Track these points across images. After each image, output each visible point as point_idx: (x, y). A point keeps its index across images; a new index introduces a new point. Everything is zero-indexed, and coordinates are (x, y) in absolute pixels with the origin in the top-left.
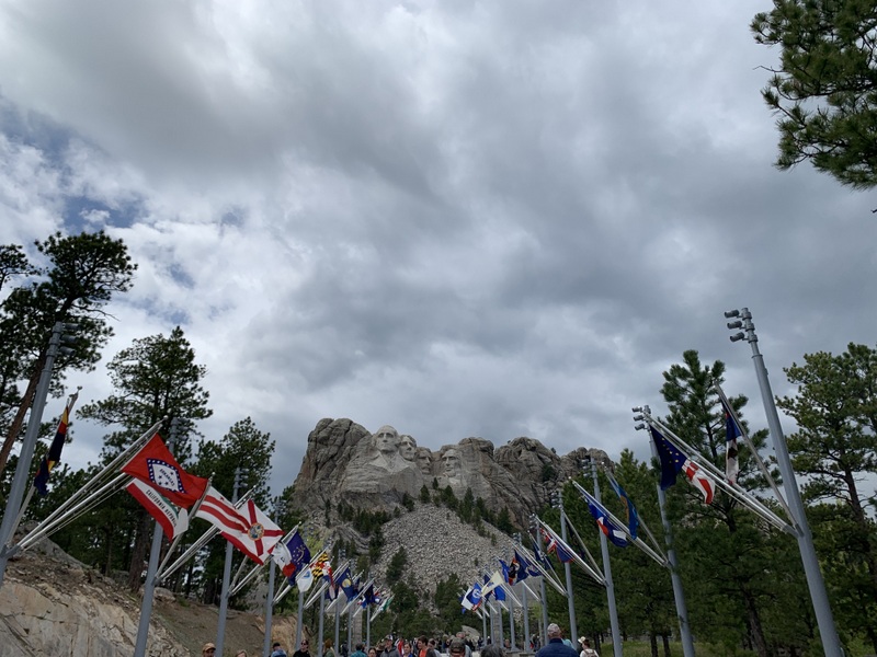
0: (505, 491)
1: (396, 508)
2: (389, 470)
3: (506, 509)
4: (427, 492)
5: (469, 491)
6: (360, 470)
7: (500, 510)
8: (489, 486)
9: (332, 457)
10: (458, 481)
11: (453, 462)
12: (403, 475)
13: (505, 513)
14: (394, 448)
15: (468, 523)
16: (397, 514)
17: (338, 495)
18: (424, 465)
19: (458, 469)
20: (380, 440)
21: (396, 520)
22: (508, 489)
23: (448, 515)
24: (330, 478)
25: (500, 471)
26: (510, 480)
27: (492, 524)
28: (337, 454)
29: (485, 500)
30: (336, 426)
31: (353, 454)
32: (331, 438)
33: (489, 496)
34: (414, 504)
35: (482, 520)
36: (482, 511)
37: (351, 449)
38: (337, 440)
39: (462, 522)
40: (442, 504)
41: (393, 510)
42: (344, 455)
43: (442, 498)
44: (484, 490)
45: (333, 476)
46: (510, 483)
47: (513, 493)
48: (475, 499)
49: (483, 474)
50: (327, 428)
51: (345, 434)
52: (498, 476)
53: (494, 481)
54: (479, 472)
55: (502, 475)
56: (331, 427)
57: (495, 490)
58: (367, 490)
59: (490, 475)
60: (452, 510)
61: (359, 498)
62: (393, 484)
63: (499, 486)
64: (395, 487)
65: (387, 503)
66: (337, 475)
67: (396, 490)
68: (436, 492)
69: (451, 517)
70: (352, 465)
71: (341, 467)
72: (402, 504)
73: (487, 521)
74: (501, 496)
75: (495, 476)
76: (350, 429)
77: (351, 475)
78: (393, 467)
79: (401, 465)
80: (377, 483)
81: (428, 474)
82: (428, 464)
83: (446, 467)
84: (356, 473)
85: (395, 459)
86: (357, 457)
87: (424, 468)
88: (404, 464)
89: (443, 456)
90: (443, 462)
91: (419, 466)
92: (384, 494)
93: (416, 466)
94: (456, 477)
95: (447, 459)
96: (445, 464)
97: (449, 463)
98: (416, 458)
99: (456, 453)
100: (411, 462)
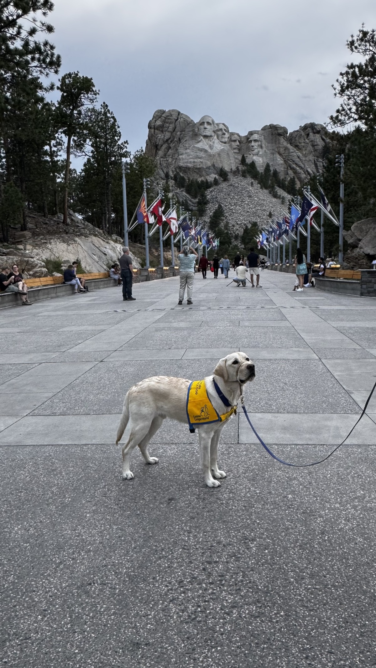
0: (294, 166)
1: (215, 178)
2: (209, 151)
3: (294, 178)
5: (268, 166)
6: (188, 151)
7: (289, 179)
8: (282, 162)
9: (167, 140)
10: (261, 159)
11: (257, 144)
12: (219, 154)
13: (293, 181)
14: (213, 134)
15: (266, 188)
16: (216, 182)
17: (174, 169)
18: (235, 147)
20: (202, 127)
21: (215, 187)
22: (296, 164)
23: (252, 183)
24: (167, 156)
25: (291, 151)
26: (298, 157)
27: (283, 189)
28: (170, 138)
29: (279, 173)
30: (168, 116)
31: (183, 138)
32: (165, 126)
33: (282, 169)
34: (228, 175)
35: (276, 187)
36: (276, 180)
37: (180, 135)
38: (170, 127)
39: (261, 188)
40: (248, 176)
41: (213, 180)
42: (175, 139)
43: (248, 172)
44: (278, 165)
45: (169, 155)
46: (298, 159)
47: (299, 167)
48: (272, 172)
49: (279, 153)
50: (161, 118)
51: (175, 123)
52: (290, 154)
53: (286, 158)
54: (275, 151)
55: (292, 154)
56: (165, 117)
57: (287, 165)
59: (284, 154)
60: (255, 180)
61: (189, 171)
63: (290, 162)
65: (209, 175)
66: (172, 154)
68: (243, 167)
69: (254, 185)
71: (174, 148)
72: (219, 175)
73: (280, 188)
74: (291, 169)
75: (287, 154)
76: (179, 118)
77: (182, 154)
78: (212, 149)
79: (218, 146)
80: (201, 160)
81: (238, 153)
82: (238, 146)
83: (251, 148)
84: (186, 153)
85: (214, 143)
86: (186, 141)
87: (234, 149)
88: (220, 146)
89: (249, 140)
90: (249, 144)
91: (231, 147)
92: (206, 168)
93: (229, 147)
94: (258, 155)
95: (253, 141)
96: (251, 146)
97: (254, 145)
98: (229, 141)
99: (259, 137)
100: (225, 144)
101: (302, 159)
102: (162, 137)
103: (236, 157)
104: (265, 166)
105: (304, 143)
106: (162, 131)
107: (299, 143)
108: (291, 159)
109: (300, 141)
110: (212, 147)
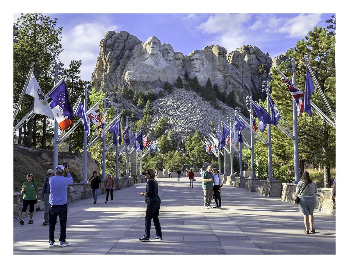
0: (233, 81)
1: (161, 92)
2: (155, 67)
3: (233, 92)
4: (181, 81)
5: (209, 81)
7: (229, 92)
8: (222, 78)
9: (117, 58)
10: (202, 75)
11: (199, 62)
12: (164, 70)
13: (232, 95)
14: (159, 53)
15: (208, 101)
16: (161, 95)
17: (122, 83)
18: (179, 64)
19: (202, 67)
21: (160, 99)
22: (235, 80)
23: (195, 96)
24: (115, 71)
25: (230, 68)
26: (237, 74)
27: (224, 102)
28: (120, 55)
29: (219, 87)
30: (118, 37)
31: (131, 56)
32: (115, 45)
33: (222, 84)
34: (172, 89)
35: (216, 99)
36: (217, 94)
37: (129, 53)
38: (120, 46)
39: (203, 100)
40: (191, 89)
41: (159, 92)
42: (124, 56)
43: (191, 86)
44: (219, 80)
46: (237, 76)
47: (238, 82)
48: (213, 86)
49: (219, 70)
50: (112, 38)
51: (125, 42)
52: (229, 71)
53: (226, 75)
54: (216, 68)
55: (231, 71)
56: (115, 37)
57: (226, 80)
58: (141, 80)
59: (223, 71)
60: (197, 93)
61: (136, 85)
62: (158, 76)
63: (229, 78)
64: (160, 78)
65: (154, 88)
66: (121, 69)
67: (160, 80)
68: (187, 81)
69: (197, 98)
70: (131, 64)
71: (123, 64)
72: (164, 89)
73: (220, 100)
74: (230, 84)
75: (226, 71)
76: (128, 39)
79: (163, 63)
80: (148, 75)
81: (182, 70)
82: (182, 64)
83: (194, 65)
85: (159, 60)
88: (165, 63)
89: (192, 58)
90: (192, 62)
92: (152, 82)
93: (173, 65)
94: (200, 72)
95: (195, 60)
96: (193, 63)
97: (196, 63)
98: (174, 59)
99: (201, 56)
100: (170, 62)
101: (240, 75)
102: (113, 54)
103: (180, 73)
105: (242, 62)
106: (112, 49)
107: (237, 62)
108: (230, 75)
109: (238, 60)
110: (158, 64)
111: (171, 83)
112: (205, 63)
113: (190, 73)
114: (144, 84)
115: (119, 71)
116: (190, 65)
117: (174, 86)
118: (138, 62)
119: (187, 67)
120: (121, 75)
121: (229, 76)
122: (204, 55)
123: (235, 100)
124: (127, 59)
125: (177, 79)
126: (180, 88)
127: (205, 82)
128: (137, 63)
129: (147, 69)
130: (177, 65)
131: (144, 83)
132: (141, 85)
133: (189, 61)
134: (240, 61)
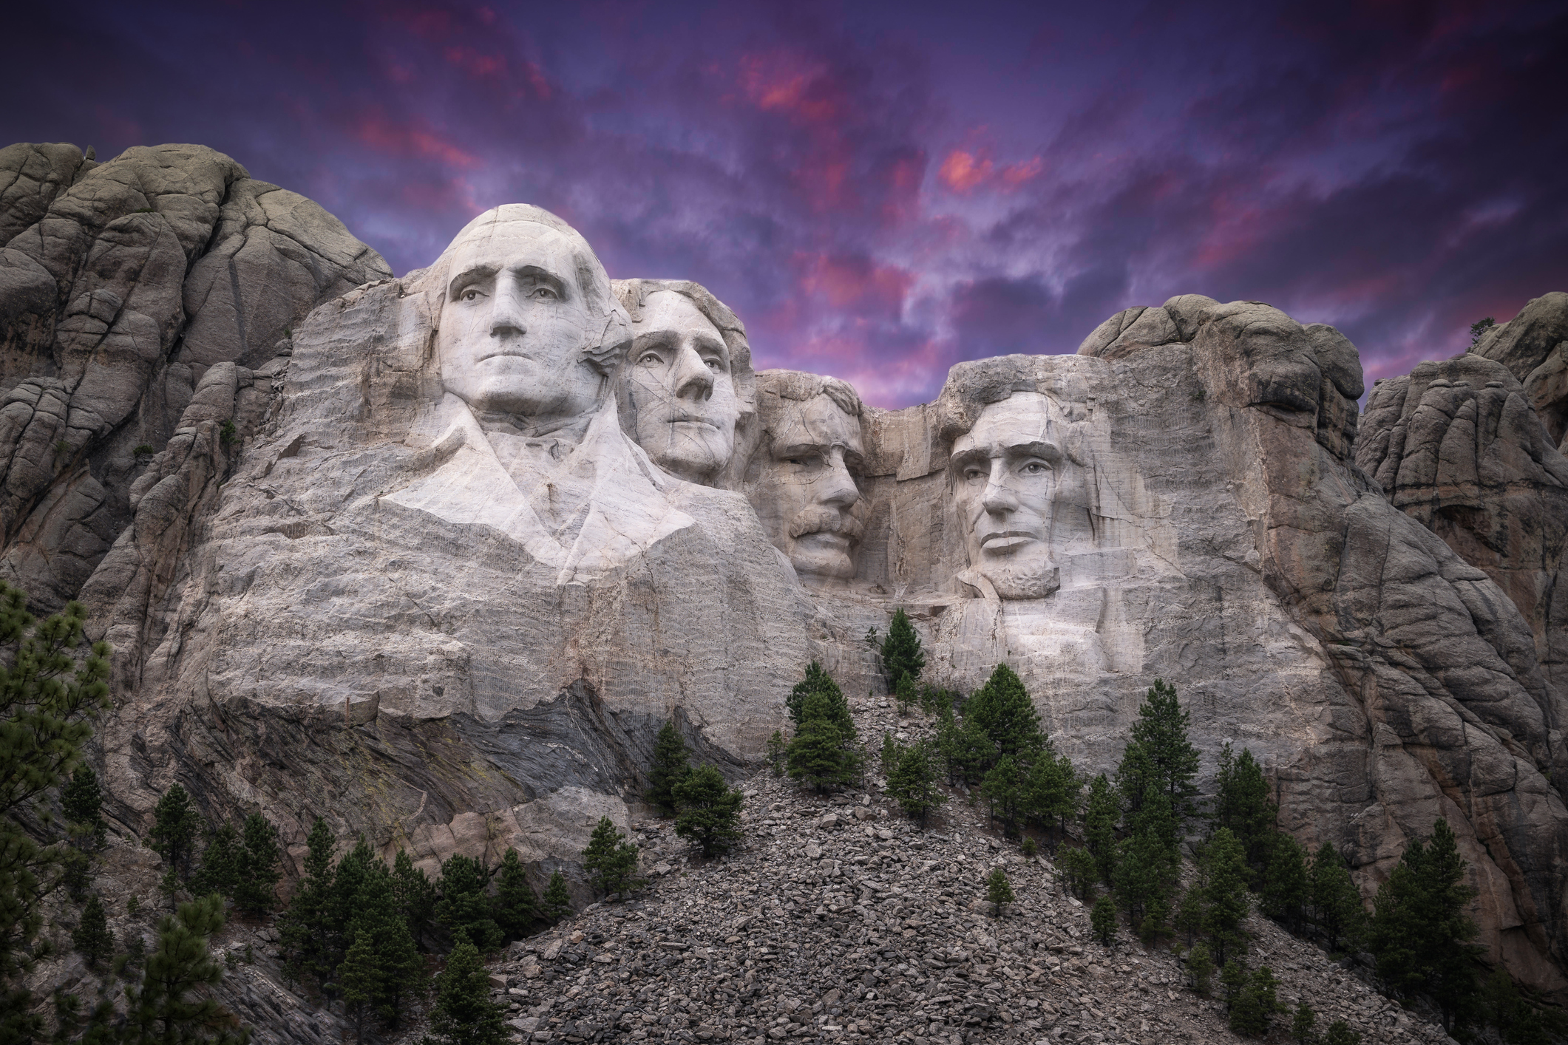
0: (1440, 709)
1: (603, 835)
2: (544, 549)
3: (1443, 836)
4: (837, 714)
6: (314, 547)
7: (1393, 845)
8: (1312, 670)
9: (99, 443)
10: (1079, 634)
11: (1036, 490)
14: (581, 386)
15: (1152, 940)
17: (155, 734)
19: (1081, 547)
21: (598, 916)
22: (1463, 695)
23: (999, 886)
24: (85, 603)
25: (1404, 558)
26: (1482, 625)
27: (1335, 950)
28: (129, 420)
29: (1284, 778)
30: (119, 206)
31: (261, 422)
32: (80, 303)
33: (1312, 737)
34: (736, 801)
35: (1254, 921)
36: (1257, 854)
37: (240, 387)
38: (131, 316)
39: (1103, 935)
40: (952, 807)
41: (583, 844)
42: (185, 432)
43: (953, 763)
44: (1275, 702)
45: (112, 592)
46: (1479, 646)
47: (1496, 718)
48: (1207, 770)
49: (1272, 582)
50: (50, 222)
51: (188, 273)
52: (1391, 598)
53: (1357, 634)
54: (1239, 561)
55: (1417, 589)
56: (80, 218)
57: (1361, 701)
58: (377, 698)
59: (1325, 588)
60: (1028, 853)
61: (320, 755)
62: (570, 652)
63: (1395, 673)
64: (593, 678)
65: (531, 794)
66: (142, 579)
67: (596, 703)
68: (904, 714)
69: (1024, 903)
70: (258, 512)
71: (169, 521)
72: (645, 800)
73: (1298, 933)
74: (1405, 746)
75: (1362, 595)
76: (228, 227)
77: (247, 583)
78: (574, 529)
79: (632, 508)
80: (454, 646)
81: (845, 578)
82: (843, 504)
83: (986, 525)
84: (289, 570)
85: (587, 469)
86: (295, 449)
87: (807, 535)
88: (654, 503)
89: (962, 446)
90: (964, 492)
91: (776, 516)
92: (507, 728)
93: (747, 521)
94: (1059, 602)
95: (997, 466)
96: (976, 506)
97: (1011, 500)
98: (752, 459)
99: (1064, 423)
100: (707, 491)
101: (1516, 639)
102: (50, 407)
103: (823, 612)
104: (1131, 716)
105: (1536, 484)
106: (50, 354)
107: (1480, 484)
108: (1401, 645)
109: (1486, 462)
110: (570, 519)
111: (719, 732)
112: (1109, 505)
113: (937, 611)
114: (406, 744)
115: (126, 602)
116: (937, 526)
117: (752, 768)
118: (345, 490)
119: (903, 543)
120: (144, 644)
121: (1398, 655)
122: (1100, 416)
123: (1471, 931)
124: (220, 459)
125: (799, 688)
126: (823, 792)
127: (1112, 723)
128: (335, 507)
129: (448, 579)
130: (786, 527)
131: (414, 738)
132: (379, 755)
133: (932, 474)
134: (1517, 475)
